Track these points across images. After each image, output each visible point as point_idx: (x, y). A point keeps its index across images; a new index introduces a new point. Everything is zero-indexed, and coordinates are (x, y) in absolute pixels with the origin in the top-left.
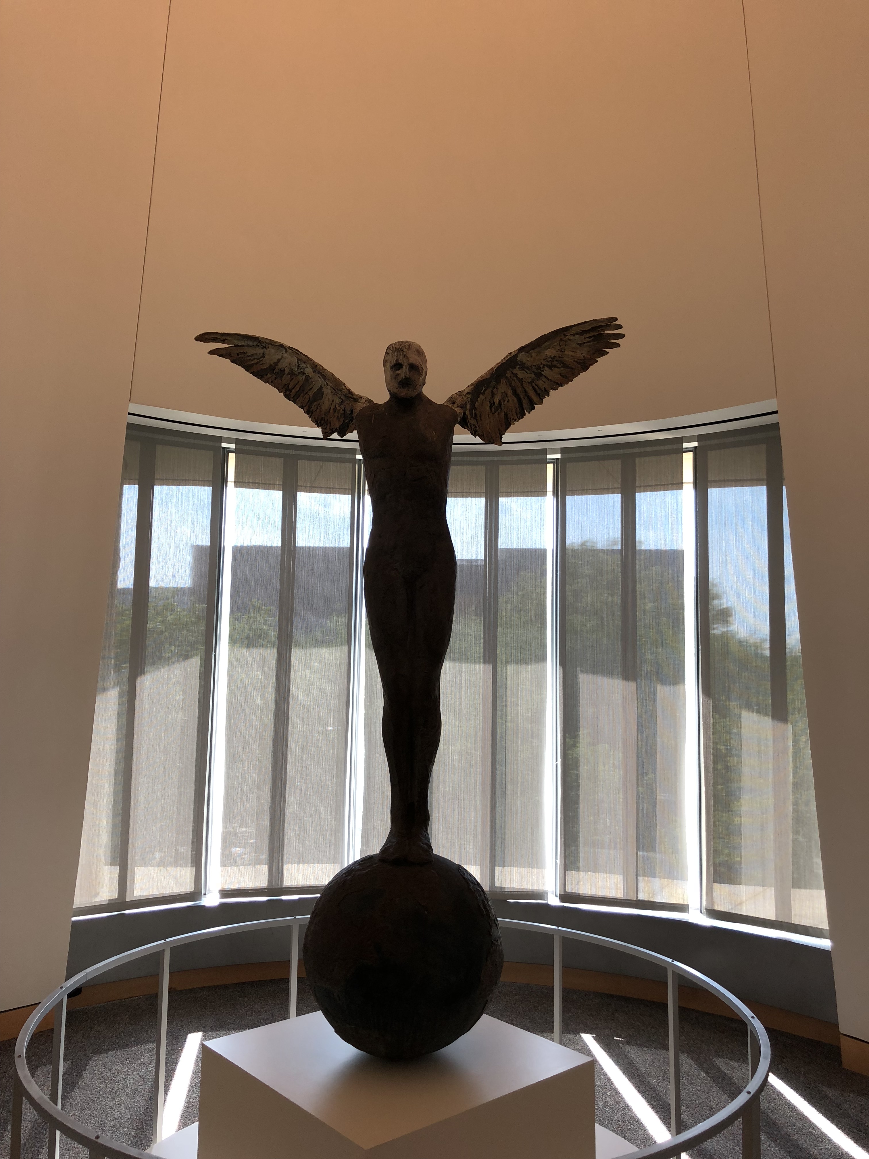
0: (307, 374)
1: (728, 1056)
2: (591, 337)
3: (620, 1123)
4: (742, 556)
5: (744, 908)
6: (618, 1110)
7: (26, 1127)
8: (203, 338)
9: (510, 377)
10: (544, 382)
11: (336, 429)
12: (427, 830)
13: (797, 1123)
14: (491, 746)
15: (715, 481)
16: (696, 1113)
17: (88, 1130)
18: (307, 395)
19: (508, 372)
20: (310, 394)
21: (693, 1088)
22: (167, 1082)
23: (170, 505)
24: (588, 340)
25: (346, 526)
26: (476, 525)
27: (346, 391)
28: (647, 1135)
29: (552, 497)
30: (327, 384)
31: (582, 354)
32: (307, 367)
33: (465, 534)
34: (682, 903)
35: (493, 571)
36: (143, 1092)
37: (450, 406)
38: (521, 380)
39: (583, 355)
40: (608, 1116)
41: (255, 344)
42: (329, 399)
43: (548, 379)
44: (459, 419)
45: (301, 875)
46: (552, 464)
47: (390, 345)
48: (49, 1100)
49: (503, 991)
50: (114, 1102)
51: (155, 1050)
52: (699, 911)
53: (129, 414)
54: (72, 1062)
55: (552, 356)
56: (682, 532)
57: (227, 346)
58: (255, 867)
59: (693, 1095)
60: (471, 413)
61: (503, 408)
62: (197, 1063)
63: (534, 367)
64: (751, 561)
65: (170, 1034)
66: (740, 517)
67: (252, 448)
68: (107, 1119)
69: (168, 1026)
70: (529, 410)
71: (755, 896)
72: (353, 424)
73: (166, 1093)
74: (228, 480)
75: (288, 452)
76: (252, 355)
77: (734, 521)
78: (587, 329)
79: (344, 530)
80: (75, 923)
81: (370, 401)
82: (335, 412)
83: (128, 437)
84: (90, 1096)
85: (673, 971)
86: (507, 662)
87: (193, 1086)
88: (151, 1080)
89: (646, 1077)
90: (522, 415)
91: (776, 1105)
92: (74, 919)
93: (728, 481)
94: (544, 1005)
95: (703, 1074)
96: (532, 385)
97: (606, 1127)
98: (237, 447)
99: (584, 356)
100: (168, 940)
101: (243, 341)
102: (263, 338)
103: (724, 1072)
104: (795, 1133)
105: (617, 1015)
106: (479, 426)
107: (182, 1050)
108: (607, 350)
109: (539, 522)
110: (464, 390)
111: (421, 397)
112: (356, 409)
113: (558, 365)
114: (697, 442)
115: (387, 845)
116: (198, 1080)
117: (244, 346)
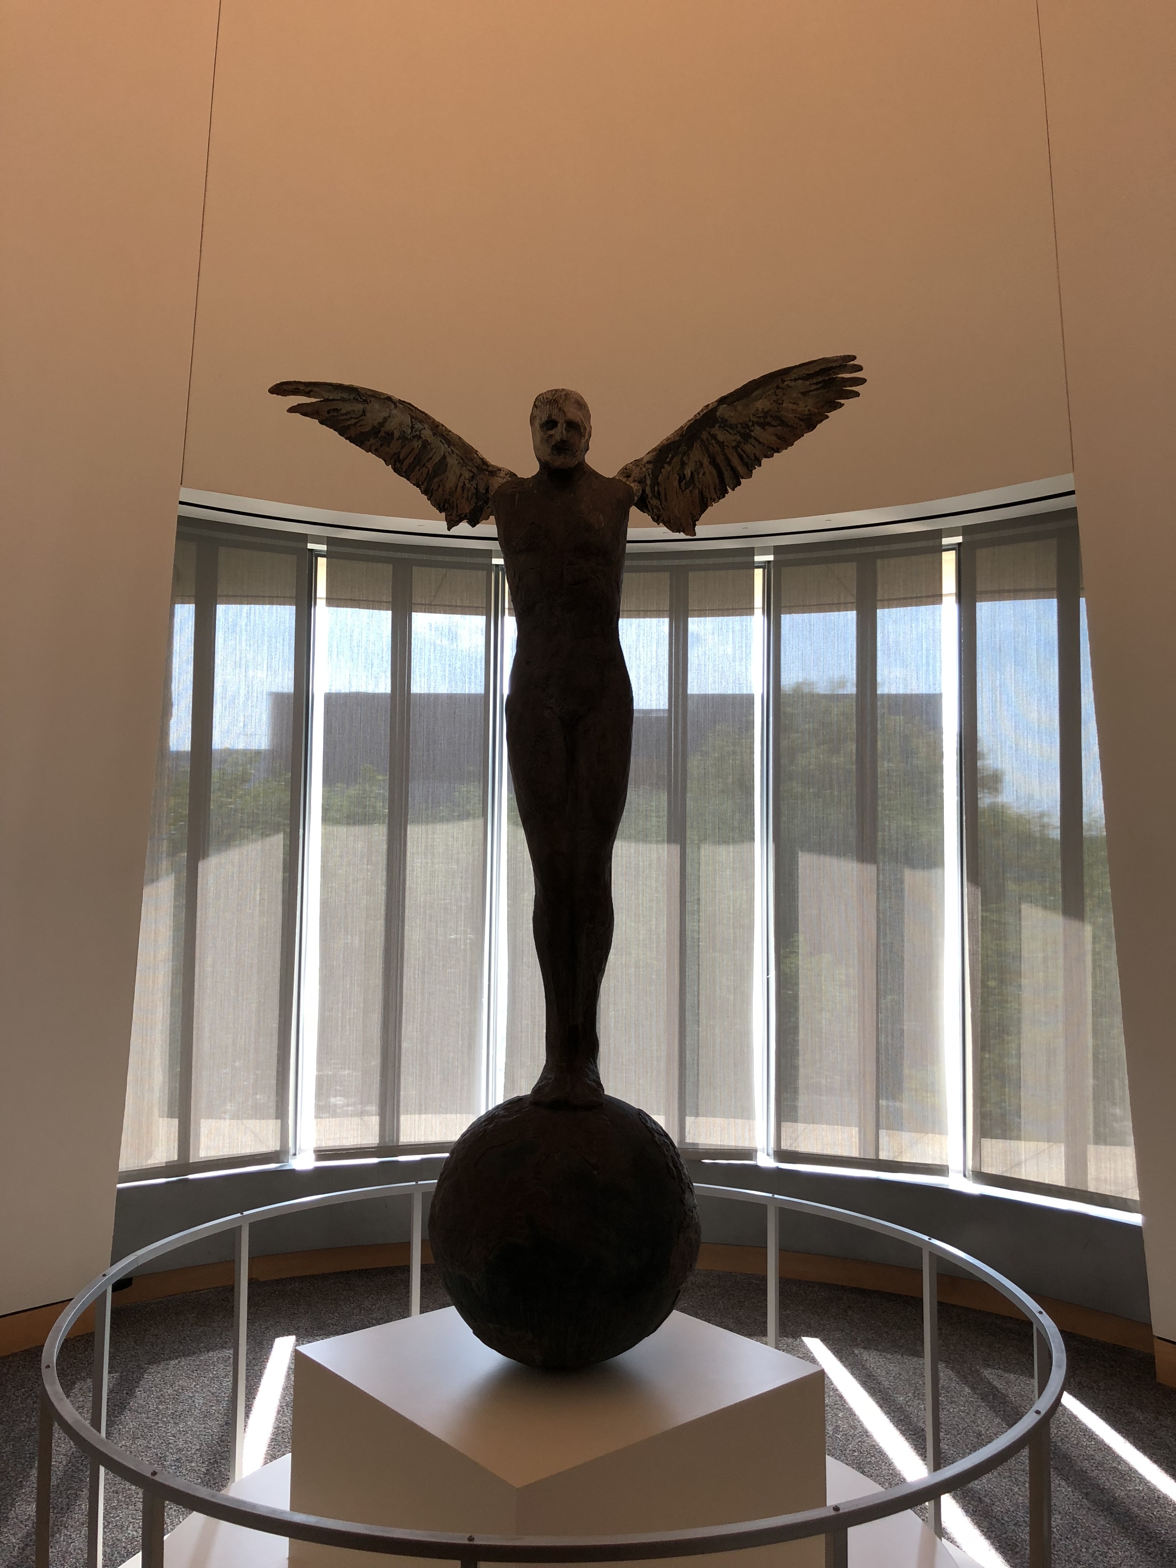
0: (424, 438)
1: (1001, 1367)
2: (820, 383)
3: (856, 1454)
4: (1023, 692)
5: (1023, 1170)
6: (853, 1436)
7: (60, 1463)
8: (280, 389)
9: (707, 439)
10: (754, 446)
11: (466, 515)
12: (595, 1062)
13: (1096, 1456)
14: (678, 954)
15: (986, 592)
16: (958, 1442)
17: (144, 1466)
18: (424, 468)
19: (704, 432)
20: (429, 466)
21: (954, 1408)
22: (249, 1401)
23: (238, 629)
24: (814, 387)
25: (479, 657)
26: (657, 654)
27: (479, 462)
28: (894, 1469)
29: (762, 616)
30: (453, 451)
31: (806, 406)
32: (425, 429)
33: (642, 667)
34: (939, 1163)
35: (680, 716)
36: (216, 1415)
37: (624, 480)
38: (721, 444)
39: (808, 408)
40: (840, 1444)
41: (352, 397)
42: (455, 474)
43: (759, 442)
44: (636, 498)
45: (422, 1127)
46: (761, 570)
47: (539, 395)
48: (89, 1426)
49: (697, 1282)
50: (178, 1428)
51: (231, 1360)
52: (962, 1174)
53: (181, 503)
54: (121, 1376)
55: (766, 410)
56: (941, 661)
57: (314, 400)
58: (361, 1119)
59: (954, 1417)
60: (653, 491)
61: (697, 484)
62: (288, 1376)
63: (739, 425)
64: (1036, 699)
65: (252, 1338)
66: (1020, 640)
67: (348, 550)
68: (168, 1451)
69: (248, 1328)
70: (732, 485)
71: (1037, 1154)
72: (489, 507)
73: (247, 1416)
74: (318, 596)
75: (398, 555)
76: (349, 413)
77: (1013, 645)
78: (813, 372)
79: (476, 662)
80: (120, 1191)
81: (513, 475)
82: (463, 491)
83: (180, 536)
84: (145, 1420)
85: (930, 1252)
86: (700, 841)
87: (283, 1406)
88: (226, 1399)
89: (891, 1393)
90: (723, 493)
91: (1067, 1431)
92: (119, 1186)
93: (1004, 591)
94: (753, 1300)
95: (967, 1390)
96: (736, 451)
97: (838, 1460)
98: (329, 550)
99: (809, 410)
100: (245, 1213)
101: (335, 393)
102: (362, 388)
103: (996, 1387)
104: (1094, 1468)
105: (850, 1313)
106: (663, 509)
107: (267, 1359)
108: (842, 401)
109: (744, 649)
110: (643, 458)
111: (582, 469)
112: (492, 485)
113: (773, 423)
114: (961, 537)
115: (541, 1082)
116: (290, 1398)
117: (337, 400)
